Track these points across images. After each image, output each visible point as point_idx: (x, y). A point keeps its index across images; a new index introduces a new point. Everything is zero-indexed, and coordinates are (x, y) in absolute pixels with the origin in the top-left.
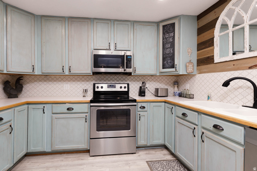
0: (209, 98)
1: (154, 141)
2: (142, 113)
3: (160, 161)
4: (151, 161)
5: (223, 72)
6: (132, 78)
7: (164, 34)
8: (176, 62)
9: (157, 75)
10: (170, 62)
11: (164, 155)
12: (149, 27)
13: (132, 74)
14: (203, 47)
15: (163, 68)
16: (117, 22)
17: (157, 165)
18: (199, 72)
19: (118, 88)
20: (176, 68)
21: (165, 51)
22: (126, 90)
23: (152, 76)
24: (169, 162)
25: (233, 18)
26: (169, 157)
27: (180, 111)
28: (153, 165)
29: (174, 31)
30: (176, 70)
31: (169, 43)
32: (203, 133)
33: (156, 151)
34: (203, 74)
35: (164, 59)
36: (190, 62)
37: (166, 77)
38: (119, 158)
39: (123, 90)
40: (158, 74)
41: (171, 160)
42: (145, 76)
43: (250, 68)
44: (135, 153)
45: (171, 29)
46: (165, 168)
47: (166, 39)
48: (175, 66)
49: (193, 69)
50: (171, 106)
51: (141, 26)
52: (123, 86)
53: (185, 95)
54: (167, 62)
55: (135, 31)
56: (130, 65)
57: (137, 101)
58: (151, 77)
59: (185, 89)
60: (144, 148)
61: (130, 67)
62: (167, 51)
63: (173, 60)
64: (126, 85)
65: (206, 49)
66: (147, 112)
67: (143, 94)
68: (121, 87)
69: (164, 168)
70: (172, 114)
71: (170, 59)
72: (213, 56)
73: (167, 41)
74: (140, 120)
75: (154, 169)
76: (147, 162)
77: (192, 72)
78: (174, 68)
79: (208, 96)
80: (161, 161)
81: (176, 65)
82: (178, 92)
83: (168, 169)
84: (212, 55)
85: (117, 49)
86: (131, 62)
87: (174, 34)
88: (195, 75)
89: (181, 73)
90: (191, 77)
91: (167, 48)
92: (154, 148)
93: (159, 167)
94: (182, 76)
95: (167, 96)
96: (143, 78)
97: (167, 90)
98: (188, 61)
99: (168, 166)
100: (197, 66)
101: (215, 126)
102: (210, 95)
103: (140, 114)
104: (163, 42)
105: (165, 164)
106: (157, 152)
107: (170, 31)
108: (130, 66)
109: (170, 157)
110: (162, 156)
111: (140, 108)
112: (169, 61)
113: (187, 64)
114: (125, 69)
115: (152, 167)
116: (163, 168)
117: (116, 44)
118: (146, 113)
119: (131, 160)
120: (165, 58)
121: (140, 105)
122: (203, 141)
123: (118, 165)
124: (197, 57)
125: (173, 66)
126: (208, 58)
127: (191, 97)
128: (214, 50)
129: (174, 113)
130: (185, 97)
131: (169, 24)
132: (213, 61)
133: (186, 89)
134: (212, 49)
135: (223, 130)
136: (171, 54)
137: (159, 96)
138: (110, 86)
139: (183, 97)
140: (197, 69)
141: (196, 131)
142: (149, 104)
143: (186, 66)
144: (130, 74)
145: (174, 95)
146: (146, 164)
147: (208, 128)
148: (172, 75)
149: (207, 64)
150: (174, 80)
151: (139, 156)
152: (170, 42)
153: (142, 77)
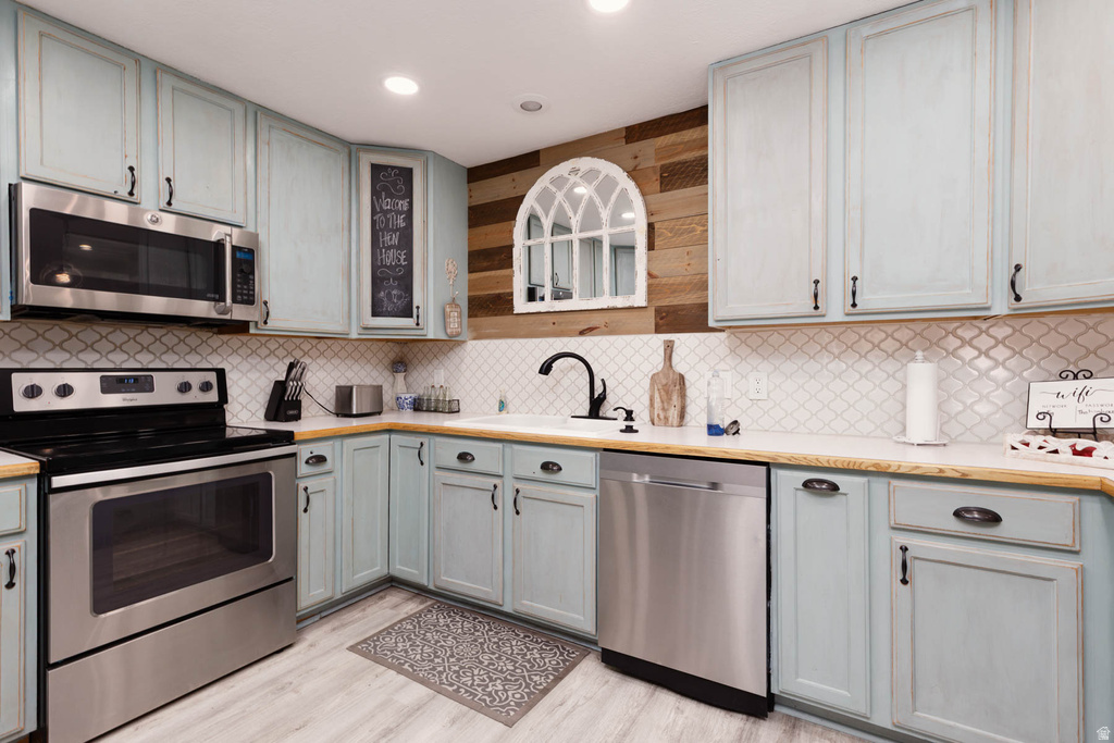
0: (502, 406)
1: (356, 577)
2: (312, 484)
3: (392, 627)
4: (364, 641)
5: (534, 340)
6: (254, 344)
7: (375, 193)
8: (417, 299)
9: (350, 337)
10: (400, 297)
11: (395, 606)
12: (320, 152)
13: (252, 331)
14: (485, 264)
15: (375, 314)
16: (176, 79)
17: (390, 641)
18: (474, 334)
19: (164, 392)
20: (418, 317)
21: (381, 255)
22: (212, 397)
23: (317, 341)
24: (417, 618)
25: (552, 213)
26: (410, 607)
27: (448, 451)
28: (375, 646)
29: (409, 195)
30: (418, 324)
31: (395, 231)
32: (518, 491)
33: (364, 610)
34: (485, 342)
35: (377, 282)
36: (453, 302)
37: (369, 344)
38: (231, 691)
39: (195, 397)
40: (354, 335)
41: (422, 611)
42: (293, 339)
43: (582, 333)
44: (290, 646)
45: (401, 185)
46: (415, 635)
47: (386, 217)
48: (415, 310)
49: (460, 324)
50: (415, 441)
51: (289, 136)
52: (195, 379)
53: (433, 404)
54: (389, 293)
55: (263, 148)
56: (249, 290)
57: (297, 438)
58: (314, 342)
59: (433, 386)
60: (317, 618)
61: (245, 298)
62: (390, 258)
63: (407, 288)
64: (212, 378)
65: (493, 273)
66: (333, 474)
67: (291, 412)
68: (185, 388)
69: (412, 636)
70: (422, 464)
71: (399, 286)
72: (512, 294)
73: (387, 224)
74: (305, 510)
75: (386, 655)
76: (352, 649)
77: (458, 335)
78: (412, 317)
79: (501, 402)
80: (395, 624)
81: (418, 307)
82: (408, 397)
83: (424, 635)
84: (508, 291)
85: (176, 206)
86: (251, 277)
87: (411, 204)
88: (464, 342)
89: (431, 336)
90: (451, 349)
91: (389, 248)
92: (354, 601)
93: (396, 643)
94: (420, 345)
95: (380, 413)
96: (282, 345)
97: (378, 390)
98: (449, 299)
99: (420, 627)
100: (470, 316)
101: (546, 467)
102: (505, 397)
103: (306, 489)
104: (373, 223)
105: (411, 627)
106: (369, 610)
107: (397, 191)
108: (245, 295)
109: (412, 607)
110: (389, 612)
111: (307, 462)
112: (394, 292)
113: (448, 310)
114: (228, 305)
115: (375, 652)
116: (410, 640)
117: (168, 180)
118: (328, 479)
119: (290, 672)
120: (382, 279)
121: (304, 452)
122: (518, 513)
123: (243, 712)
124: (469, 290)
125: (407, 311)
126: (499, 296)
127: (452, 409)
128: (511, 280)
129: (425, 460)
130: (436, 411)
131: (393, 168)
132: (512, 308)
133: (437, 386)
134: (508, 276)
135: (560, 469)
136: (400, 271)
137: (354, 412)
138: (121, 380)
139: (428, 411)
140: (469, 327)
141: (499, 492)
142: (337, 443)
143: (445, 316)
144: (241, 327)
145: (399, 405)
146: (354, 656)
147: (529, 474)
148: (388, 340)
149: (496, 315)
150: (392, 356)
151: (311, 646)
152: (397, 230)
153: (281, 341)
